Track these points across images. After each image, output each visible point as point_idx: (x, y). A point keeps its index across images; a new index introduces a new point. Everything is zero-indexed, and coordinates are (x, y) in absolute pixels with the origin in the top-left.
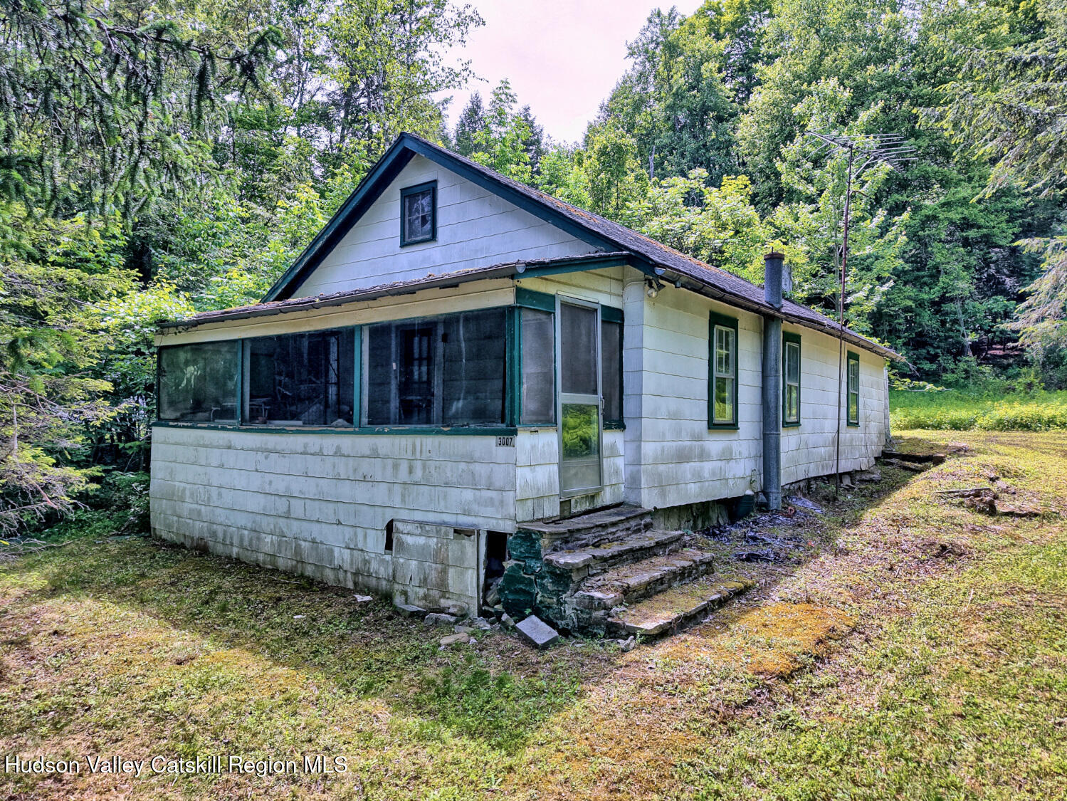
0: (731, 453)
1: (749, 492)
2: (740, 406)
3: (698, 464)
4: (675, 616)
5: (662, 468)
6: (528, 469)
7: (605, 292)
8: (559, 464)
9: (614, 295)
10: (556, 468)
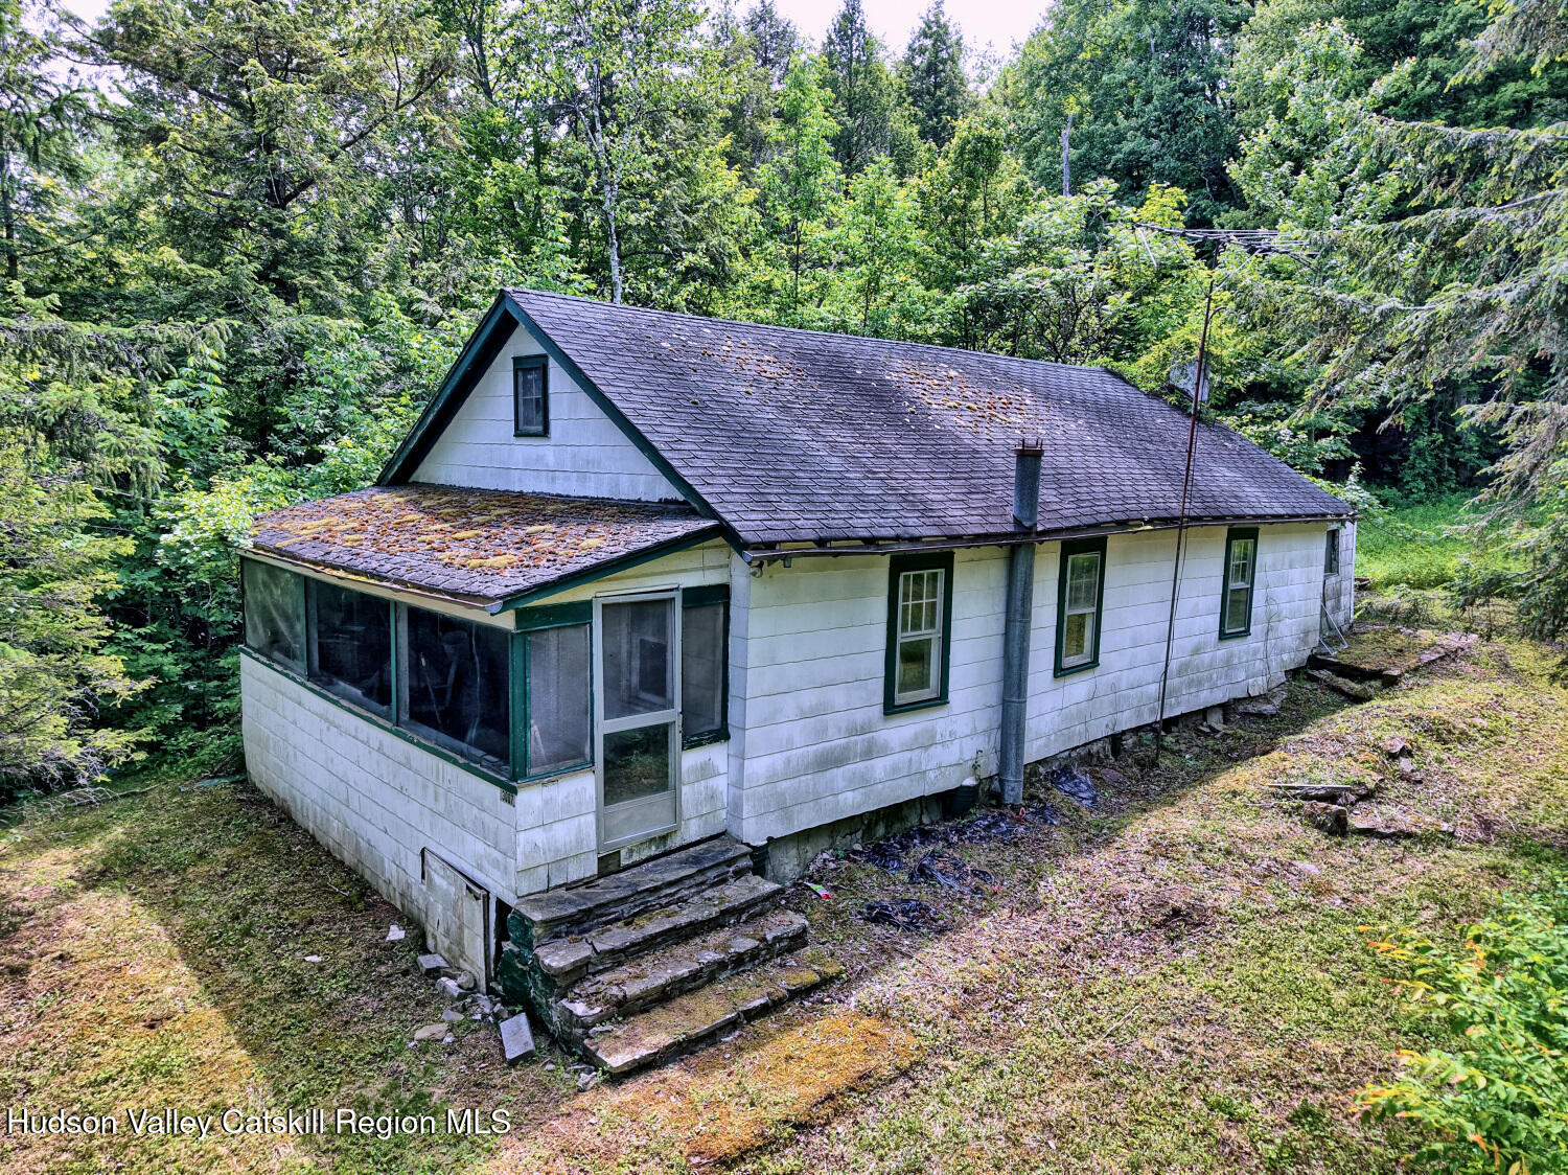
0: (934, 737)
1: (970, 782)
2: (952, 671)
3: (861, 765)
4: (669, 1041)
5: (784, 785)
6: (540, 830)
7: (696, 569)
8: (597, 812)
9: (713, 568)
10: (592, 818)
